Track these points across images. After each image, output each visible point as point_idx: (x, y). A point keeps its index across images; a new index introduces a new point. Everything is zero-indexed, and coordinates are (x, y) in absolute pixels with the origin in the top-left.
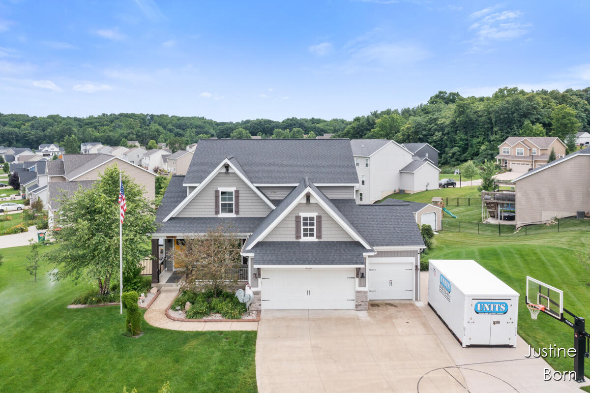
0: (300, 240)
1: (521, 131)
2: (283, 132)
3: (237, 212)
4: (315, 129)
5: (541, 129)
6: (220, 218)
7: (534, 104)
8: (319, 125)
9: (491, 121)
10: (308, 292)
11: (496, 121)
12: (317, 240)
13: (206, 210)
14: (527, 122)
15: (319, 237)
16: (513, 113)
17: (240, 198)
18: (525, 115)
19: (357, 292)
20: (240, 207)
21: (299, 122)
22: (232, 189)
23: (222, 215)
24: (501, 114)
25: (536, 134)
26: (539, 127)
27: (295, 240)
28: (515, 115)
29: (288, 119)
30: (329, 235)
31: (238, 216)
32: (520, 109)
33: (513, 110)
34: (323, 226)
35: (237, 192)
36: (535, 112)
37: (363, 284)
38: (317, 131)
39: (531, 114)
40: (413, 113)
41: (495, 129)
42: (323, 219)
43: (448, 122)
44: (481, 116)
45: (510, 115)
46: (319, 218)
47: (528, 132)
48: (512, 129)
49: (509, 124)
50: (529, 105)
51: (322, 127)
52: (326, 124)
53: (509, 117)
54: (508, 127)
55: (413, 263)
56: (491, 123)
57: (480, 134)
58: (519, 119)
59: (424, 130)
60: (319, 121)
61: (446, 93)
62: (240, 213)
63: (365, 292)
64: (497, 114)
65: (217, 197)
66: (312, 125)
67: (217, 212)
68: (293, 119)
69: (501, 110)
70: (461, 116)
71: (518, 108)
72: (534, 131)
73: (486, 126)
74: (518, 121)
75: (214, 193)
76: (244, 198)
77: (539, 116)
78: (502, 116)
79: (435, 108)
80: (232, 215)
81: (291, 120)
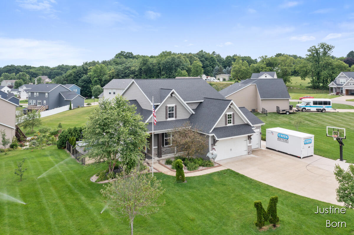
0: (227, 126)
1: (176, 74)
2: (10, 75)
3: (176, 117)
4: (29, 73)
5: (186, 73)
6: (169, 121)
7: (181, 60)
8: (31, 70)
9: (160, 68)
10: (231, 150)
11: (163, 69)
12: (233, 125)
13: (162, 117)
14: (179, 69)
15: (233, 123)
16: (172, 64)
17: (177, 109)
18: (178, 66)
19: (248, 146)
20: (177, 114)
21: (17, 68)
22: (174, 105)
23: (169, 119)
24: (167, 65)
25: (184, 75)
26: (184, 72)
27: (225, 126)
28: (173, 65)
29: (8, 66)
30: (237, 122)
31: (176, 119)
32: (175, 63)
33: (172, 63)
34: (235, 118)
35: (176, 106)
36: (182, 64)
37: (250, 143)
38: (30, 74)
39: (180, 65)
40: (109, 64)
41: (163, 73)
42: (235, 115)
43: (137, 69)
44: (154, 66)
45: (171, 66)
46: (233, 114)
47: (180, 74)
48: (172, 73)
49: (170, 70)
50: (179, 61)
51: (34, 72)
52: (36, 69)
53: (170, 66)
54: (170, 72)
55: (258, 132)
56: (160, 69)
57: (154, 76)
58: (175, 68)
59: (122, 73)
60: (30, 67)
61: (125, 53)
62: (177, 117)
63: (251, 146)
64: (164, 65)
65: (166, 110)
66: (27, 70)
67: (166, 118)
68: (12, 66)
69: (166, 63)
70: (145, 66)
71: (174, 62)
72: (183, 74)
73: (157, 71)
74: (175, 69)
75: (165, 108)
76: (179, 109)
77: (183, 66)
78: (167, 66)
79: (121, 61)
80: (174, 119)
81: (10, 66)
